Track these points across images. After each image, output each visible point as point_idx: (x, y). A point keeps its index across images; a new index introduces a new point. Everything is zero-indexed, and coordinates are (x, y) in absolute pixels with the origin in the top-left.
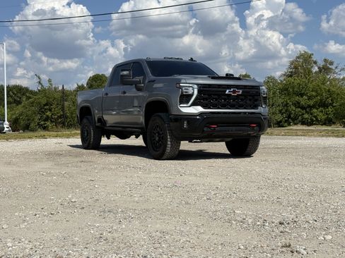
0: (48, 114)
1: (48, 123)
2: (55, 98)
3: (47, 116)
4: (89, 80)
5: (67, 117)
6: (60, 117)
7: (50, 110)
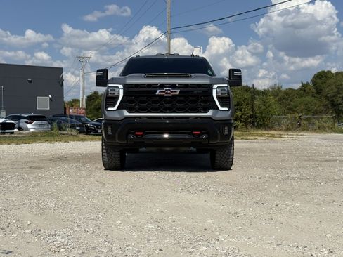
0: (237, 114)
1: (238, 123)
2: (245, 99)
3: (238, 116)
4: (314, 77)
5: (257, 117)
6: (250, 117)
7: (241, 110)
